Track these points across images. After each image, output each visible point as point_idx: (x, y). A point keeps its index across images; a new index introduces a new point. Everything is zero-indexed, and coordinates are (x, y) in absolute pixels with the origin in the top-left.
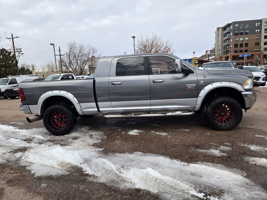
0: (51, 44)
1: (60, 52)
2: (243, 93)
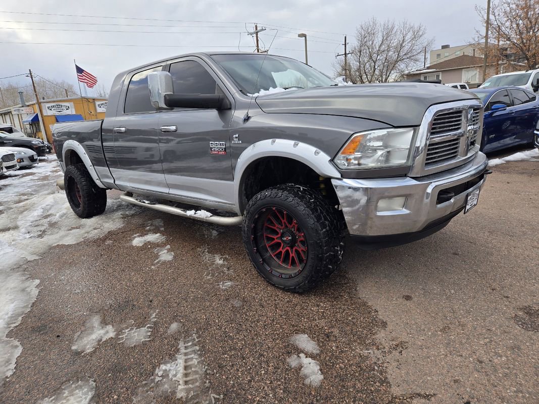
0: (300, 36)
1: (347, 46)
2: (334, 182)
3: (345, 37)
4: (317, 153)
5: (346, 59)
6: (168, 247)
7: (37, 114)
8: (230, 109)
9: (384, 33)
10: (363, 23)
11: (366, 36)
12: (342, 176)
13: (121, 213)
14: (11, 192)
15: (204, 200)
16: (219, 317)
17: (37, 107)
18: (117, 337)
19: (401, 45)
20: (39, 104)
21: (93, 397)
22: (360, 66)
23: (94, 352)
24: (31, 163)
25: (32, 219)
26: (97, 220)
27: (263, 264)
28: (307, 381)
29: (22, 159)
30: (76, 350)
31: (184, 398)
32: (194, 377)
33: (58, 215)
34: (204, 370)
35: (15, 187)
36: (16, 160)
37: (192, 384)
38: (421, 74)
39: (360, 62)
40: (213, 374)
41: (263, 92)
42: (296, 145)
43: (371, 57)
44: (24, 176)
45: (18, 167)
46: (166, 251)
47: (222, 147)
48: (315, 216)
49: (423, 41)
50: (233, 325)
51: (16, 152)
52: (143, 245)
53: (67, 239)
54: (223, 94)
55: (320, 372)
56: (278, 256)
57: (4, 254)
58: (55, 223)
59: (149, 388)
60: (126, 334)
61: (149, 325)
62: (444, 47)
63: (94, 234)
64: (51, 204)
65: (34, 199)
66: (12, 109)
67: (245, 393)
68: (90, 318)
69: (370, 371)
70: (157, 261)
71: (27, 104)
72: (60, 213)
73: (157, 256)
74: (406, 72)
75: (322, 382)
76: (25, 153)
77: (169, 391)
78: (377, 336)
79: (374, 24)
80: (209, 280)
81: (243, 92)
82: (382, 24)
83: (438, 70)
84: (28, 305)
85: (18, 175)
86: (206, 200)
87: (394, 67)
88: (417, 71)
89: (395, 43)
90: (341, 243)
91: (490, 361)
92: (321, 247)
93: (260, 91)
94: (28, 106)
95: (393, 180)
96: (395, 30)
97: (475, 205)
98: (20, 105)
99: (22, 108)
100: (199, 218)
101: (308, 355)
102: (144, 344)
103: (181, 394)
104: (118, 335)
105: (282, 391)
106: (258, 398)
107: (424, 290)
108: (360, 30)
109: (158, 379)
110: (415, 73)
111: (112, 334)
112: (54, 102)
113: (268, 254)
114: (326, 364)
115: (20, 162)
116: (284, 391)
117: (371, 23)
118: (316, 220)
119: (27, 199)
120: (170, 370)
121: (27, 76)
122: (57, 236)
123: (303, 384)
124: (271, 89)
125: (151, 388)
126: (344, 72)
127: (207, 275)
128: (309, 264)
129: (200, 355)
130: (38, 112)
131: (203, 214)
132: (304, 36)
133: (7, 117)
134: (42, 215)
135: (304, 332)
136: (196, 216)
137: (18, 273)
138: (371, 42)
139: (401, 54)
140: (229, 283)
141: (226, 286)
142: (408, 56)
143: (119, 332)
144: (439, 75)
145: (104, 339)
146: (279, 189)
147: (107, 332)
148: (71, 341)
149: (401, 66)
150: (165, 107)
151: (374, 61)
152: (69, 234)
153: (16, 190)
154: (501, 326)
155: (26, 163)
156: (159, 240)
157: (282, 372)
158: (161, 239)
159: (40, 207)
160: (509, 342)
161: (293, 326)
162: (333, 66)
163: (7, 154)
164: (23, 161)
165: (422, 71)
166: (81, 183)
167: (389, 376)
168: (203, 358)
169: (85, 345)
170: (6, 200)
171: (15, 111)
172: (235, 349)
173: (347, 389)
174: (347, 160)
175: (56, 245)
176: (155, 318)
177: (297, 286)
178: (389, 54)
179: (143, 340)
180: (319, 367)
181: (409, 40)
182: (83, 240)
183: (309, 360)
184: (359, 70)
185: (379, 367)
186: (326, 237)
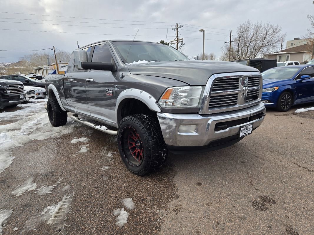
1: (231, 37)
2: (158, 114)
3: (231, 32)
4: (150, 97)
5: (230, 44)
6: (88, 145)
7: (56, 70)
8: (116, 71)
9: (255, 30)
10: (242, 23)
11: (243, 31)
12: (161, 111)
13: (74, 125)
14: (27, 110)
15: (106, 121)
16: (92, 185)
17: (56, 66)
18: (35, 190)
19: (265, 37)
20: (57, 64)
21: (8, 218)
22: (238, 49)
23: (21, 196)
24: (44, 96)
25: (29, 125)
26: (60, 128)
27: (125, 158)
28: (117, 223)
29: (39, 93)
30: (13, 194)
31: (50, 224)
32: (61, 214)
33: (43, 124)
34: (68, 211)
35: (31, 108)
36: (35, 94)
37: (58, 218)
38: (277, 55)
39: (239, 46)
40: (72, 214)
41: (135, 63)
42: (141, 92)
43: (245, 44)
44: (38, 102)
45: (36, 97)
46: (85, 147)
47: (111, 91)
48: (148, 133)
49: (280, 35)
50: (97, 190)
51: (36, 90)
52: (76, 143)
53: (40, 137)
54: (114, 63)
55: (127, 219)
56: (134, 154)
57: (6, 142)
58: (40, 128)
59: (36, 217)
60: (41, 189)
61: (54, 185)
62: (295, 39)
63: (55, 135)
64: (43, 118)
65: (37, 115)
66: (43, 67)
67: (82, 226)
68: (28, 179)
69: (154, 221)
70: (78, 152)
71: (51, 64)
72: (44, 123)
73: (80, 149)
74: (268, 53)
75: (125, 224)
76: (41, 90)
77: (45, 220)
78: (170, 203)
79: (249, 24)
80: (98, 165)
81: (124, 62)
82: (254, 24)
83: (288, 53)
84: (3, 169)
85: (36, 102)
86: (107, 121)
87: (259, 50)
88: (274, 53)
89: (261, 36)
90: (164, 149)
91: (224, 224)
92: (150, 150)
93: (133, 62)
94: (52, 65)
95: (188, 115)
96: (262, 28)
97: (249, 134)
98: (48, 65)
99: (48, 67)
100: (101, 130)
101: (126, 209)
102: (47, 194)
103: (49, 222)
104: (37, 188)
105: (101, 227)
106: (87, 229)
107: (211, 180)
108: (240, 27)
109: (43, 213)
110: (273, 54)
111: (34, 188)
112: (65, 64)
113: (129, 153)
114: (133, 215)
115: (38, 95)
116: (102, 227)
117: (247, 24)
118: (148, 135)
119: (33, 115)
120: (51, 209)
121: (52, 49)
122: (36, 135)
123: (115, 224)
124: (140, 61)
125: (37, 217)
126: (229, 52)
127: (99, 162)
128: (144, 159)
129: (71, 203)
130: (56, 68)
131: (103, 128)
132: (204, 31)
133: (41, 71)
134: (36, 123)
135: (131, 197)
136: (100, 129)
137: (8, 153)
138: (246, 35)
139: (265, 42)
140: (107, 167)
141: (105, 169)
142: (269, 44)
143: (38, 187)
144: (288, 56)
145: (29, 190)
146: (132, 116)
147: (33, 187)
148: (13, 189)
149: (264, 49)
150: (82, 68)
151: (247, 46)
152: (43, 134)
153: (30, 109)
154: (242, 205)
155: (41, 96)
156: (85, 141)
157: (107, 217)
158: (87, 140)
159: (37, 119)
160: (241, 214)
161: (128, 193)
162: (222, 48)
163: (30, 90)
164: (40, 95)
165: (278, 53)
166: (54, 108)
167: (162, 225)
168: (71, 205)
169: (18, 192)
170: (22, 114)
171: (44, 68)
172: (90, 202)
173: (136, 230)
174: (166, 102)
175: (34, 139)
176: (60, 182)
177: (139, 171)
178: (257, 42)
179: (47, 193)
180: (127, 217)
181: (270, 34)
182: (48, 138)
183: (125, 212)
184: (238, 51)
185: (160, 220)
186: (153, 145)
